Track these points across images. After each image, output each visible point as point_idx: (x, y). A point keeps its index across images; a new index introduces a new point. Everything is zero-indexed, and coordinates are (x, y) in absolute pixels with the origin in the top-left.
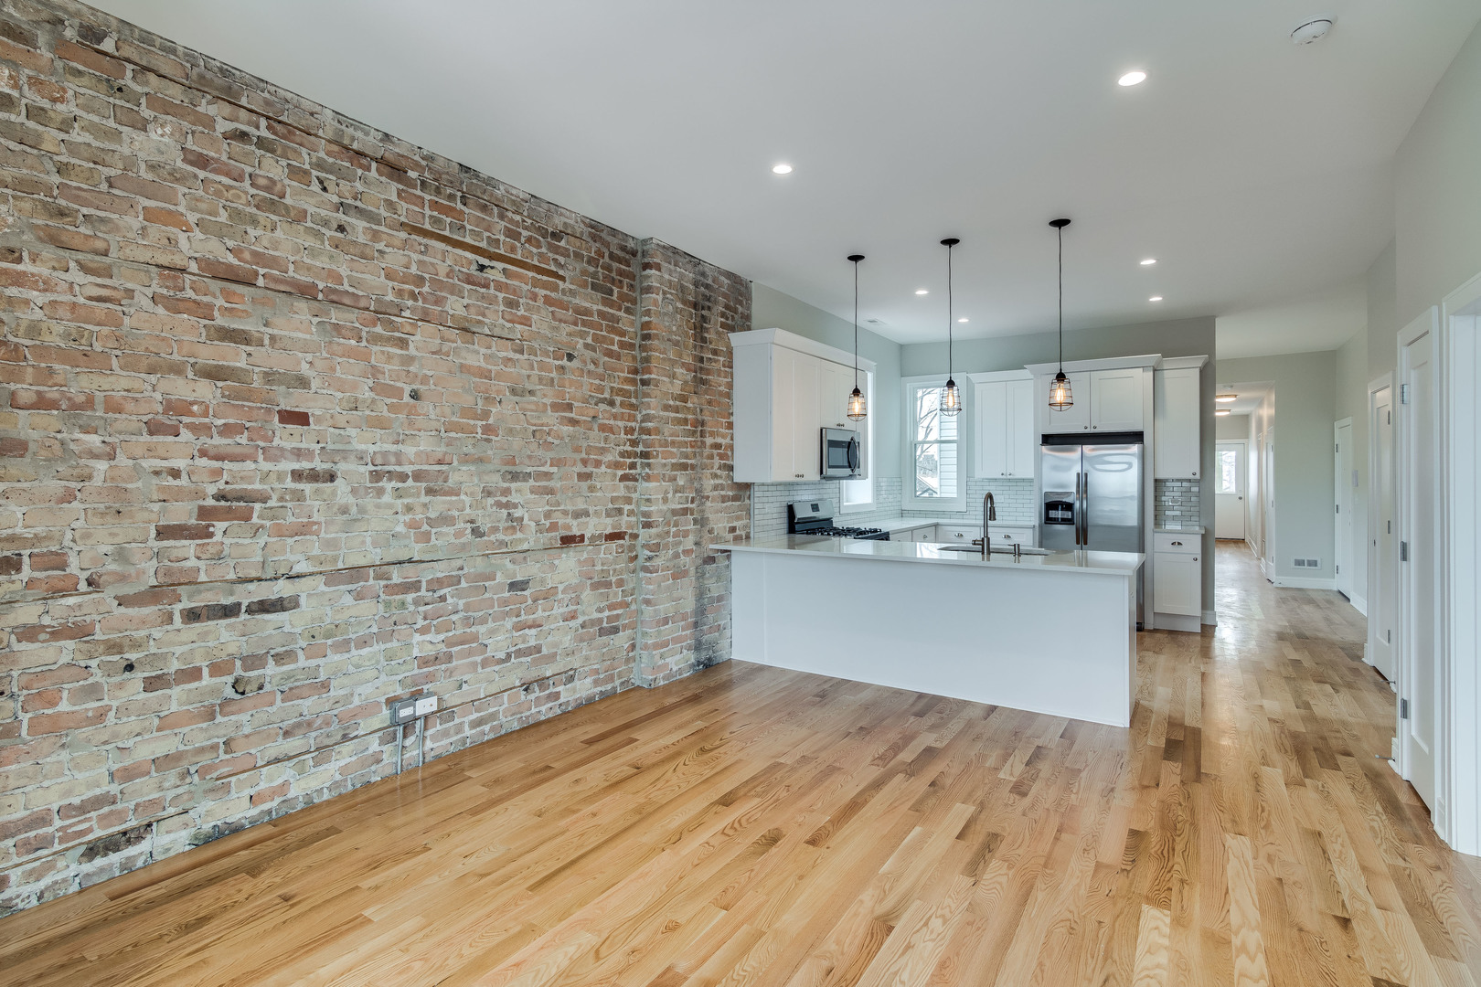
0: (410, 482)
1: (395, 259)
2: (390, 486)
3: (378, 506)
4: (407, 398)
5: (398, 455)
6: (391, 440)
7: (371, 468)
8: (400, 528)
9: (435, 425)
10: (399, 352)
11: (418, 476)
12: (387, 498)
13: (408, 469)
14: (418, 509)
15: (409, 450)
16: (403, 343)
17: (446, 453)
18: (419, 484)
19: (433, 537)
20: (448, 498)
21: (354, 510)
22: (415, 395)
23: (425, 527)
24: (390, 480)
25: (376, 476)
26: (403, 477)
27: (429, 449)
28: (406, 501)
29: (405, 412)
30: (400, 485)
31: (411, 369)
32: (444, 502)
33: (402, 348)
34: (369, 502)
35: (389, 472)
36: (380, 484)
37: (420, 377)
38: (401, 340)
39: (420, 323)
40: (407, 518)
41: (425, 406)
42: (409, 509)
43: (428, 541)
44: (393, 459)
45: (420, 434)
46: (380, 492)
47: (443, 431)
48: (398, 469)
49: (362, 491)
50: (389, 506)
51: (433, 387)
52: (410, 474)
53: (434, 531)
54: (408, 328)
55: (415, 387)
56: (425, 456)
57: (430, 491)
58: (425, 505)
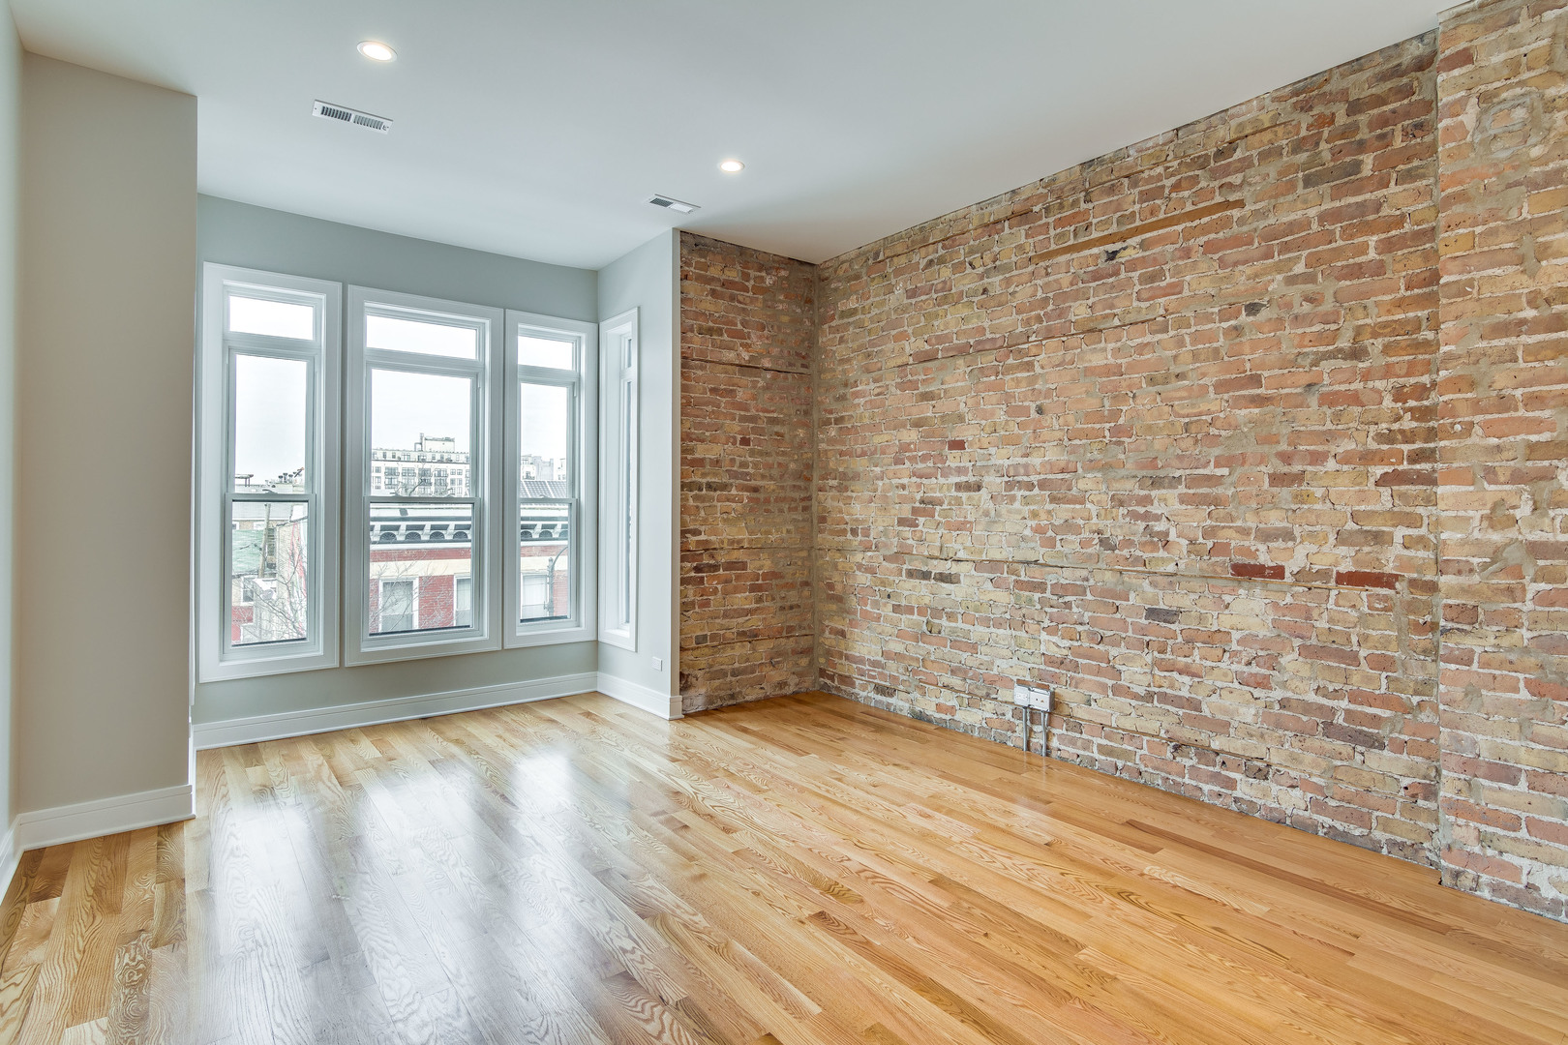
0: (1036, 491)
1: (1024, 293)
2: (1019, 493)
3: (1009, 512)
4: (1034, 414)
5: (1026, 466)
6: (1020, 454)
7: (1006, 479)
8: (1028, 532)
9: (1059, 435)
10: (1026, 374)
11: (1042, 485)
12: (1017, 505)
13: (1034, 478)
14: (1043, 516)
15: (1036, 461)
16: (1029, 366)
17: (1068, 462)
18: (1042, 492)
19: (1058, 544)
20: (1072, 506)
21: (993, 513)
22: (1040, 410)
23: (1050, 533)
24: (1020, 489)
25: (1009, 486)
26: (1030, 486)
27: (1054, 459)
28: (1032, 507)
29: (1032, 427)
30: (1027, 493)
31: (1036, 386)
32: (1067, 510)
33: (1028, 371)
34: (1004, 508)
35: (1018, 482)
36: (1012, 493)
37: (1043, 393)
38: (1027, 363)
39: (1044, 342)
40: (1033, 523)
41: (1049, 419)
42: (1035, 515)
43: (1054, 546)
44: (1022, 471)
45: (1044, 445)
46: (1012, 499)
47: (1066, 439)
48: (1026, 479)
49: (999, 499)
50: (1018, 512)
51: (1055, 399)
52: (1036, 483)
53: (1059, 537)
54: (1034, 351)
55: (1038, 403)
56: (1051, 467)
57: (1053, 499)
58: (1049, 512)
